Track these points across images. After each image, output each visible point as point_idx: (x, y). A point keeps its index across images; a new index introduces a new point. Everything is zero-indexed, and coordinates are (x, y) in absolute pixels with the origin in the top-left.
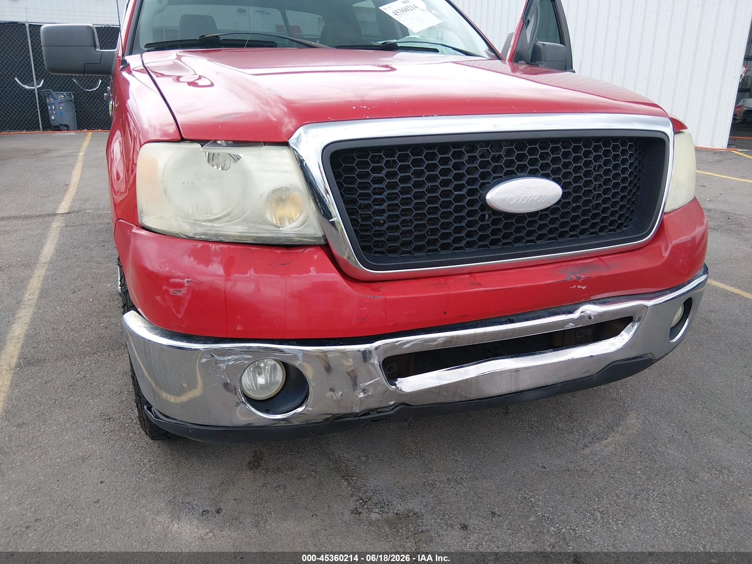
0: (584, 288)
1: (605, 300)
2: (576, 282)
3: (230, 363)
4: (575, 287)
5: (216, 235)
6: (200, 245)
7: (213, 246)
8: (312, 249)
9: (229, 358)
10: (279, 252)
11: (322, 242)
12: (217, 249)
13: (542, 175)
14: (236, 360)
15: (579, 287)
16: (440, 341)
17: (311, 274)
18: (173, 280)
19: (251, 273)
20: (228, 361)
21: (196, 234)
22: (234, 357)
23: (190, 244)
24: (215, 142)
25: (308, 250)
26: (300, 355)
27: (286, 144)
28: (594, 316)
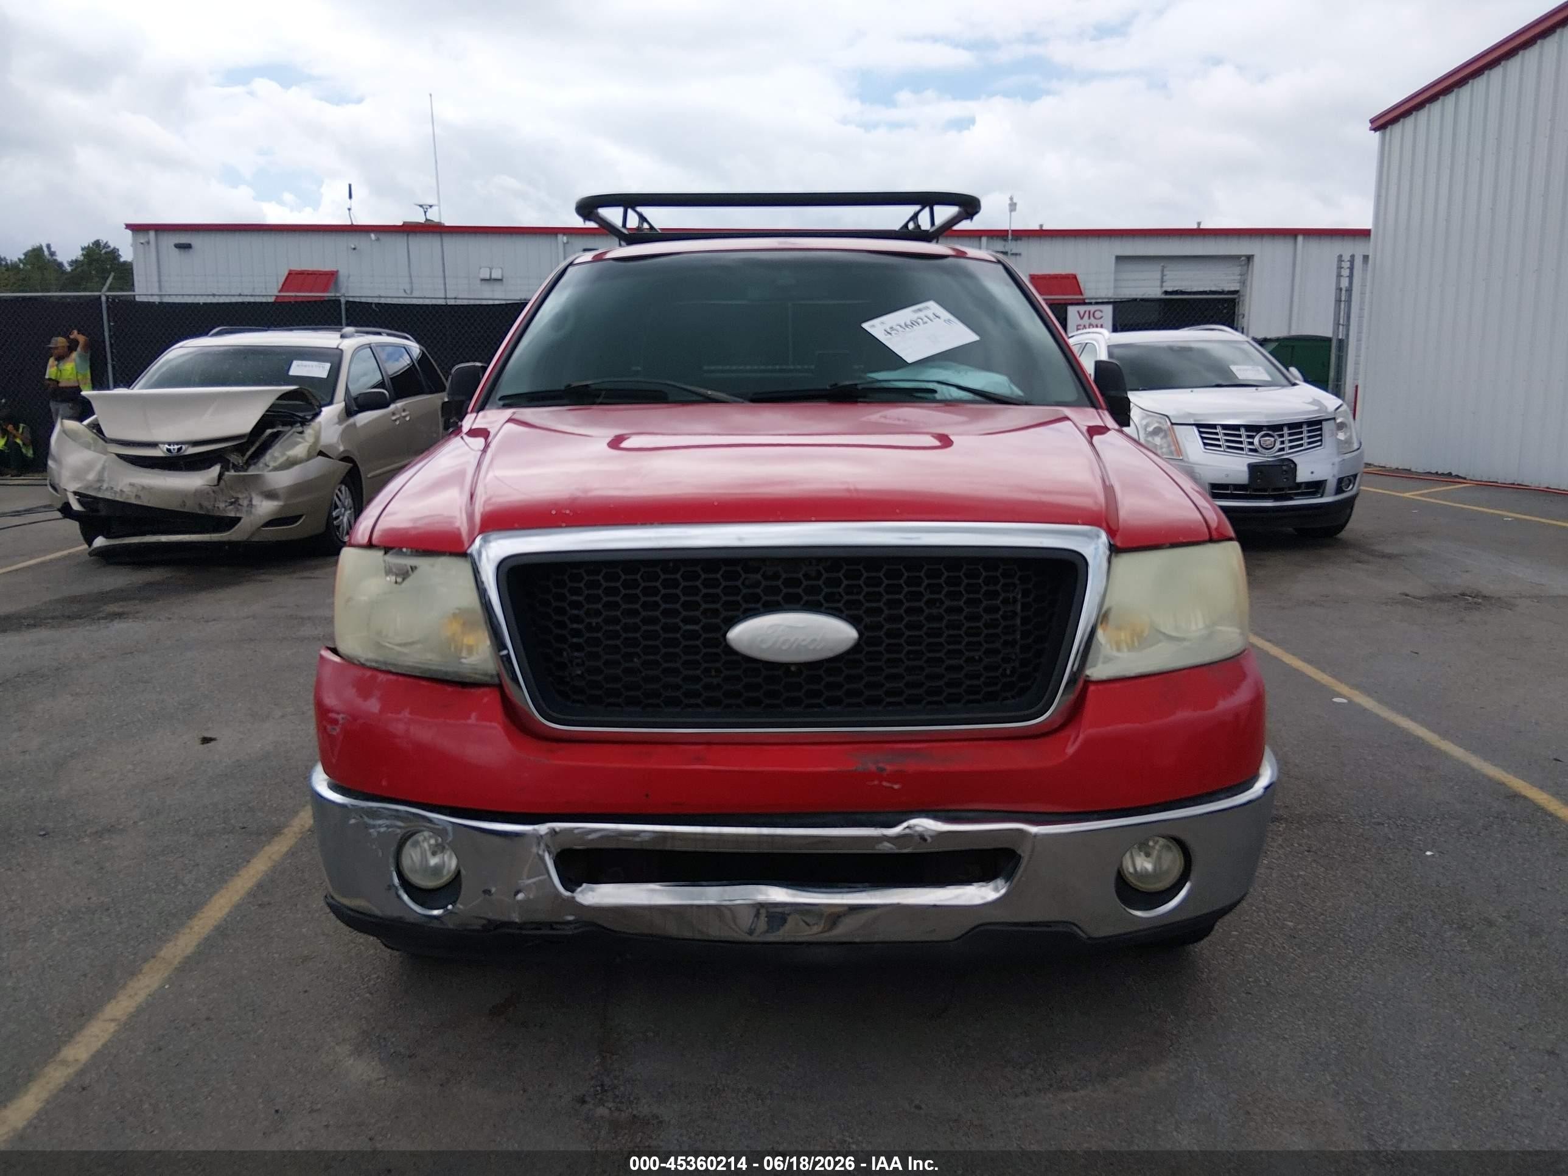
0: (896, 787)
1: (958, 814)
2: (879, 775)
3: (382, 830)
4: (876, 782)
5: (385, 663)
6: (369, 673)
7: (382, 677)
8: (486, 690)
9: (380, 822)
10: (450, 689)
11: (496, 681)
12: (385, 679)
13: (827, 608)
14: (387, 826)
15: (885, 784)
16: (646, 837)
17: (470, 721)
18: (331, 715)
19: (406, 714)
20: (380, 826)
21: (367, 660)
22: (388, 822)
23: (359, 672)
24: (401, 548)
25: (482, 690)
26: (450, 828)
27: (464, 554)
28: (931, 837)
